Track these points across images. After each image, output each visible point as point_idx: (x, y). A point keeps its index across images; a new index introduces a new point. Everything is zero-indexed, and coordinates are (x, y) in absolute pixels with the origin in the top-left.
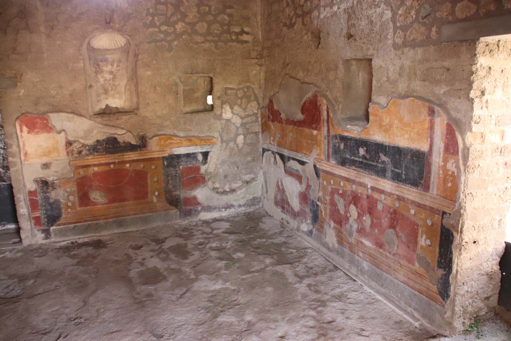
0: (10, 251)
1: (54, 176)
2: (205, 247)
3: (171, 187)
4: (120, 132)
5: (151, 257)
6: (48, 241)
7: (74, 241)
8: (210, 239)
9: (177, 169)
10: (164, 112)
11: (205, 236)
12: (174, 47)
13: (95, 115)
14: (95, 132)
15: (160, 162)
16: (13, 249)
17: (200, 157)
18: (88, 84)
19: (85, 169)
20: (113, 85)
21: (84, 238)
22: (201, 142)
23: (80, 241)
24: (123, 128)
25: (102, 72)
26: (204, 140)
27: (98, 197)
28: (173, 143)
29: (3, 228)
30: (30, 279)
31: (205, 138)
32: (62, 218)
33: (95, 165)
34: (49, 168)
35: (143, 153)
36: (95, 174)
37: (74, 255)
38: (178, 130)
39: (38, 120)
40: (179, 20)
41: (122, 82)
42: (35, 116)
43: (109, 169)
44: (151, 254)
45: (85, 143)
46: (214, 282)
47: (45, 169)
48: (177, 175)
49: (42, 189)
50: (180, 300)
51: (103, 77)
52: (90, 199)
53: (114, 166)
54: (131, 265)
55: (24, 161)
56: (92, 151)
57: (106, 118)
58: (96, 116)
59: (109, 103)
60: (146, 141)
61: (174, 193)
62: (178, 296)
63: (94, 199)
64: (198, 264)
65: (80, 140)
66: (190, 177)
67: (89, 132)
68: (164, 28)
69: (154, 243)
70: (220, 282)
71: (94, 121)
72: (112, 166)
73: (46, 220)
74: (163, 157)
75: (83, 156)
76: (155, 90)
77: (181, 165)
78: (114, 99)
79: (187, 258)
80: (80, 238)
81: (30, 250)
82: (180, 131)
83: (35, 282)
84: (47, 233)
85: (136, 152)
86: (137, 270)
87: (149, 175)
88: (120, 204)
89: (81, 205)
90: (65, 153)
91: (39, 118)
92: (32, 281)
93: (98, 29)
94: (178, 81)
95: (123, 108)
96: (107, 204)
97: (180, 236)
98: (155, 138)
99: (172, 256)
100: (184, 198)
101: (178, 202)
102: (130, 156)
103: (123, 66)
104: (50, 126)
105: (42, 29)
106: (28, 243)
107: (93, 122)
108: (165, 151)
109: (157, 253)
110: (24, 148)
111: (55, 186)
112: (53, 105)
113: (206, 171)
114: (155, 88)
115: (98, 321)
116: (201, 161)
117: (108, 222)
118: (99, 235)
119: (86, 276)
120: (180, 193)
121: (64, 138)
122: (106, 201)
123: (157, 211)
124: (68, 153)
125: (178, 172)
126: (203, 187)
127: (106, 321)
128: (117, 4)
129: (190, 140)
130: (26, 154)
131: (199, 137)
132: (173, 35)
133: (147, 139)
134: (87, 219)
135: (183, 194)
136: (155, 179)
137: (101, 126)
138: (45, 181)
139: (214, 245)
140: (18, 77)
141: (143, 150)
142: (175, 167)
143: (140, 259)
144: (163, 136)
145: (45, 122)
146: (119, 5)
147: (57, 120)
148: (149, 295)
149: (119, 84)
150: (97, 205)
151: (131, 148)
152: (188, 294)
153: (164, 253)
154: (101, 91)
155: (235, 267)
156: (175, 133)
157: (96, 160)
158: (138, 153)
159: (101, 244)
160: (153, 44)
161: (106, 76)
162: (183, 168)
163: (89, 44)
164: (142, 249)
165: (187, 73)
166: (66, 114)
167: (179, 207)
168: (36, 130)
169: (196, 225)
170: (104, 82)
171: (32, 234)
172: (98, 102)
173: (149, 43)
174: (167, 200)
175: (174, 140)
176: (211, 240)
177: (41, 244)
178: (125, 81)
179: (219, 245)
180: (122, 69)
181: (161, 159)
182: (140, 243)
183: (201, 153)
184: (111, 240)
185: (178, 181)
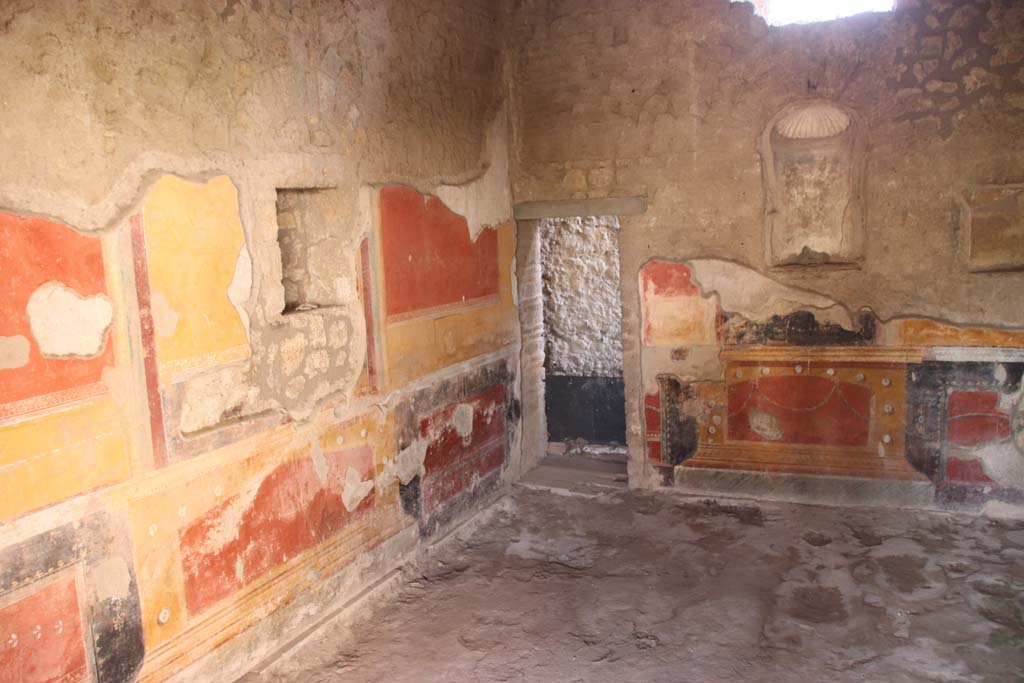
0: (607, 492)
1: (691, 374)
2: (963, 579)
3: (921, 429)
4: (821, 302)
5: (838, 567)
6: (668, 489)
7: (712, 500)
8: (985, 565)
9: (939, 394)
10: (922, 267)
11: (979, 554)
12: (955, 125)
13: (778, 266)
14: (772, 299)
15: (904, 373)
16: (612, 490)
17: (1001, 375)
18: (769, 208)
19: (747, 368)
20: (821, 209)
21: (729, 498)
22: (1006, 340)
23: (723, 503)
24: (828, 296)
25: (801, 183)
26: (1015, 335)
27: (765, 427)
28: (937, 336)
29: (612, 452)
30: (613, 547)
31: (1017, 331)
32: (697, 453)
33: (765, 364)
34: (683, 359)
35: (864, 350)
36: (764, 381)
37: (702, 525)
38: (950, 309)
39: (674, 271)
40: (971, 65)
41: (839, 204)
42: (668, 263)
43: (792, 374)
44: (842, 560)
45: (752, 320)
46: (945, 661)
47: (678, 359)
48: (939, 406)
49: (669, 395)
50: (848, 672)
51: (801, 194)
52: (749, 427)
53: (803, 371)
54: (791, 571)
55: (645, 340)
56: (762, 335)
57: (797, 273)
58: (777, 269)
59: (809, 245)
60: (874, 326)
61: (928, 445)
62: (851, 662)
63: (758, 428)
64: (928, 611)
65: (743, 313)
66: (969, 414)
67: (761, 298)
68: (934, 86)
69: (857, 540)
70: (961, 665)
71: (773, 279)
72: (799, 370)
73: (669, 451)
74: (909, 364)
75: (745, 343)
76: (904, 220)
77: (950, 385)
78: (820, 236)
79: (910, 591)
80: (722, 497)
81: (636, 498)
82: (955, 310)
83: (618, 554)
84: (668, 476)
85: (852, 347)
86: (797, 585)
87: (874, 397)
88: (807, 446)
89: (732, 436)
90: (714, 334)
91: (676, 267)
92: (614, 551)
93: (792, 100)
94: (960, 199)
95: (836, 256)
96: (782, 442)
97: (920, 541)
98: (894, 322)
99: (881, 577)
100: (949, 459)
101: (936, 466)
102: (838, 353)
103: (843, 171)
104: (693, 283)
105: (694, 109)
106: (637, 485)
107: (770, 280)
108: (915, 351)
109: (851, 561)
110: (646, 319)
111: (691, 393)
112: (701, 245)
113: (1015, 407)
114: (905, 214)
115: (678, 654)
116: (1002, 382)
117: (780, 477)
118: (759, 499)
119: (700, 568)
120: (941, 446)
121: (714, 307)
122: (780, 436)
123: (882, 476)
124: (718, 334)
125: (942, 400)
126: (1003, 443)
127: (691, 660)
128: (834, 47)
129: (979, 334)
130: (649, 329)
131: (1002, 327)
132: (955, 99)
133: (877, 321)
134: (740, 464)
135: (949, 450)
136: (887, 408)
137: (786, 289)
138: (675, 381)
139: (989, 580)
140: (650, 195)
141: (866, 345)
142: (935, 387)
143: (812, 565)
144: (914, 319)
145: (685, 274)
146: (837, 49)
147: (705, 272)
148: (794, 641)
149: (832, 208)
150: (760, 440)
151: (840, 336)
152: (872, 666)
153: (867, 567)
154: (797, 220)
155: (1017, 644)
156: (941, 315)
157: (768, 353)
158: (855, 350)
159: (756, 518)
160: (907, 121)
161: (808, 190)
162: (954, 393)
163: (774, 129)
164: (828, 546)
165: (983, 183)
166: (721, 263)
167: (936, 476)
168: (669, 289)
169: (971, 526)
170: (804, 202)
171: (644, 472)
172: (788, 241)
173: (898, 120)
174: (909, 456)
175: (938, 329)
176: (988, 568)
177: (657, 492)
178: (844, 202)
179: (1002, 583)
180: (841, 176)
181: (905, 367)
182: (828, 534)
183: (1003, 363)
184: (777, 515)
185: (939, 419)
